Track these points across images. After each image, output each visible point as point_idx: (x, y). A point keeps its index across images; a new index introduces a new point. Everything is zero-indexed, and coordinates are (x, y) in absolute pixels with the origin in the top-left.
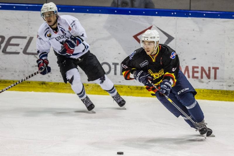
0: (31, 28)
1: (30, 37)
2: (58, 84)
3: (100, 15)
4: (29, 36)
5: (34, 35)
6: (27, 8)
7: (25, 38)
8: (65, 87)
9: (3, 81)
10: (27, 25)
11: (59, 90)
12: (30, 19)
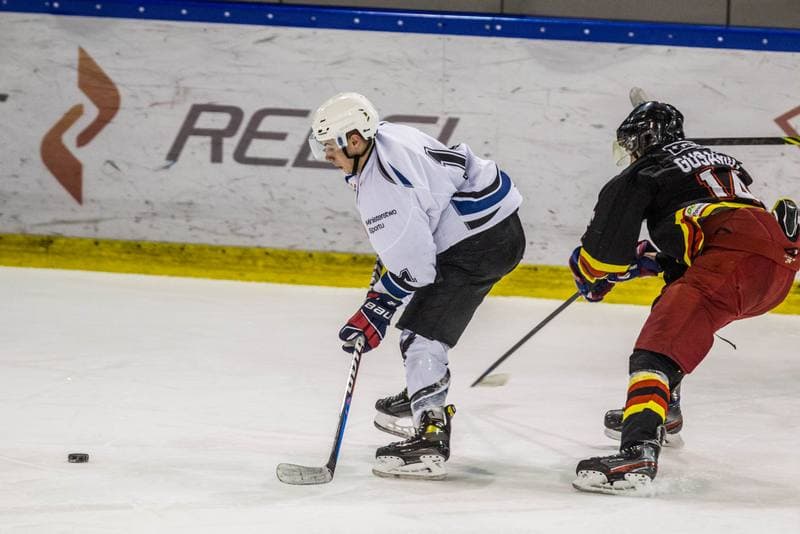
0: (453, 90)
1: (447, 117)
2: (536, 269)
3: (669, 50)
4: (446, 113)
5: (461, 113)
6: (440, 25)
7: (432, 120)
8: (557, 282)
9: (362, 257)
10: (441, 80)
11: (540, 290)
12: (449, 61)
